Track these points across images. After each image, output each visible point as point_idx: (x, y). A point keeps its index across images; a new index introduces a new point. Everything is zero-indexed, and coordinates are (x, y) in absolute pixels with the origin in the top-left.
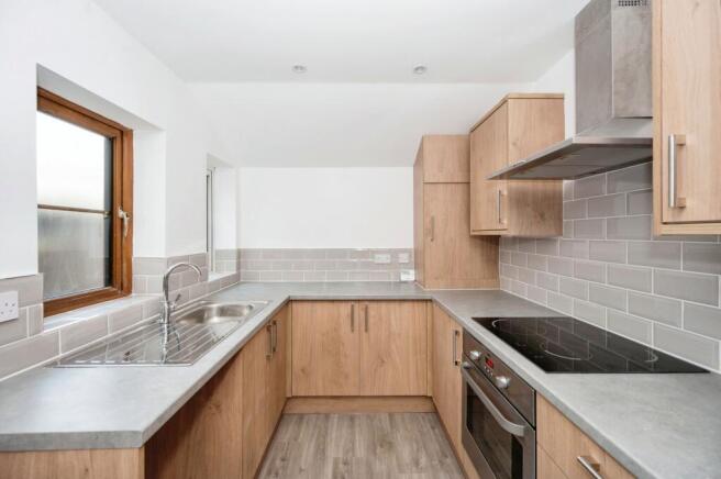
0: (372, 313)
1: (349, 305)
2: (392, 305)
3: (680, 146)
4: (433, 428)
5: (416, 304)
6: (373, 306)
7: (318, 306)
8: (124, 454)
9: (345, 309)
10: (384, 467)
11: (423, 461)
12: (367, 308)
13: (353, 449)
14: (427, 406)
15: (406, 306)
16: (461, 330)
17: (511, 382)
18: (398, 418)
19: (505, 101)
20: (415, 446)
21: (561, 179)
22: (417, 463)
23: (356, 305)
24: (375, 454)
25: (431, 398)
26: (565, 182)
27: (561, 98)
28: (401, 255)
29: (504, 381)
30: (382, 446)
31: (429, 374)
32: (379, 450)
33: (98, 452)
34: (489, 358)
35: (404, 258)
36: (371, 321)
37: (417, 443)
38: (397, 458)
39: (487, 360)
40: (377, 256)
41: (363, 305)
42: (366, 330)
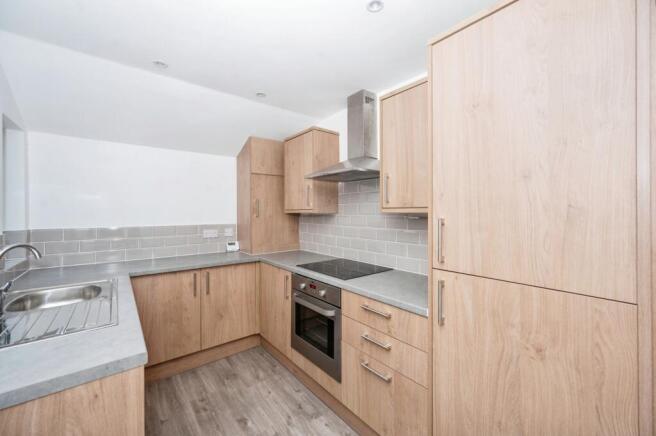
0: (212, 278)
1: (192, 274)
2: (229, 269)
3: (388, 178)
4: (261, 354)
5: (248, 266)
6: (213, 273)
7: (160, 279)
8: (132, 373)
9: (187, 279)
10: (235, 390)
11: (261, 374)
12: (208, 273)
13: (205, 389)
14: (256, 342)
15: (240, 269)
16: (289, 275)
17: (327, 292)
18: (234, 358)
19: (311, 130)
20: (252, 369)
21: (337, 181)
22: (258, 377)
23: (198, 273)
24: (224, 384)
25: (259, 335)
26: (340, 183)
27: (337, 135)
28: (226, 230)
29: (323, 293)
30: (227, 379)
31: (257, 317)
32: (226, 381)
33: (108, 379)
34: (313, 284)
35: (229, 232)
36: (211, 284)
37: (253, 366)
38: (243, 381)
39: (311, 286)
40: (205, 231)
41: (204, 272)
42: (208, 293)
